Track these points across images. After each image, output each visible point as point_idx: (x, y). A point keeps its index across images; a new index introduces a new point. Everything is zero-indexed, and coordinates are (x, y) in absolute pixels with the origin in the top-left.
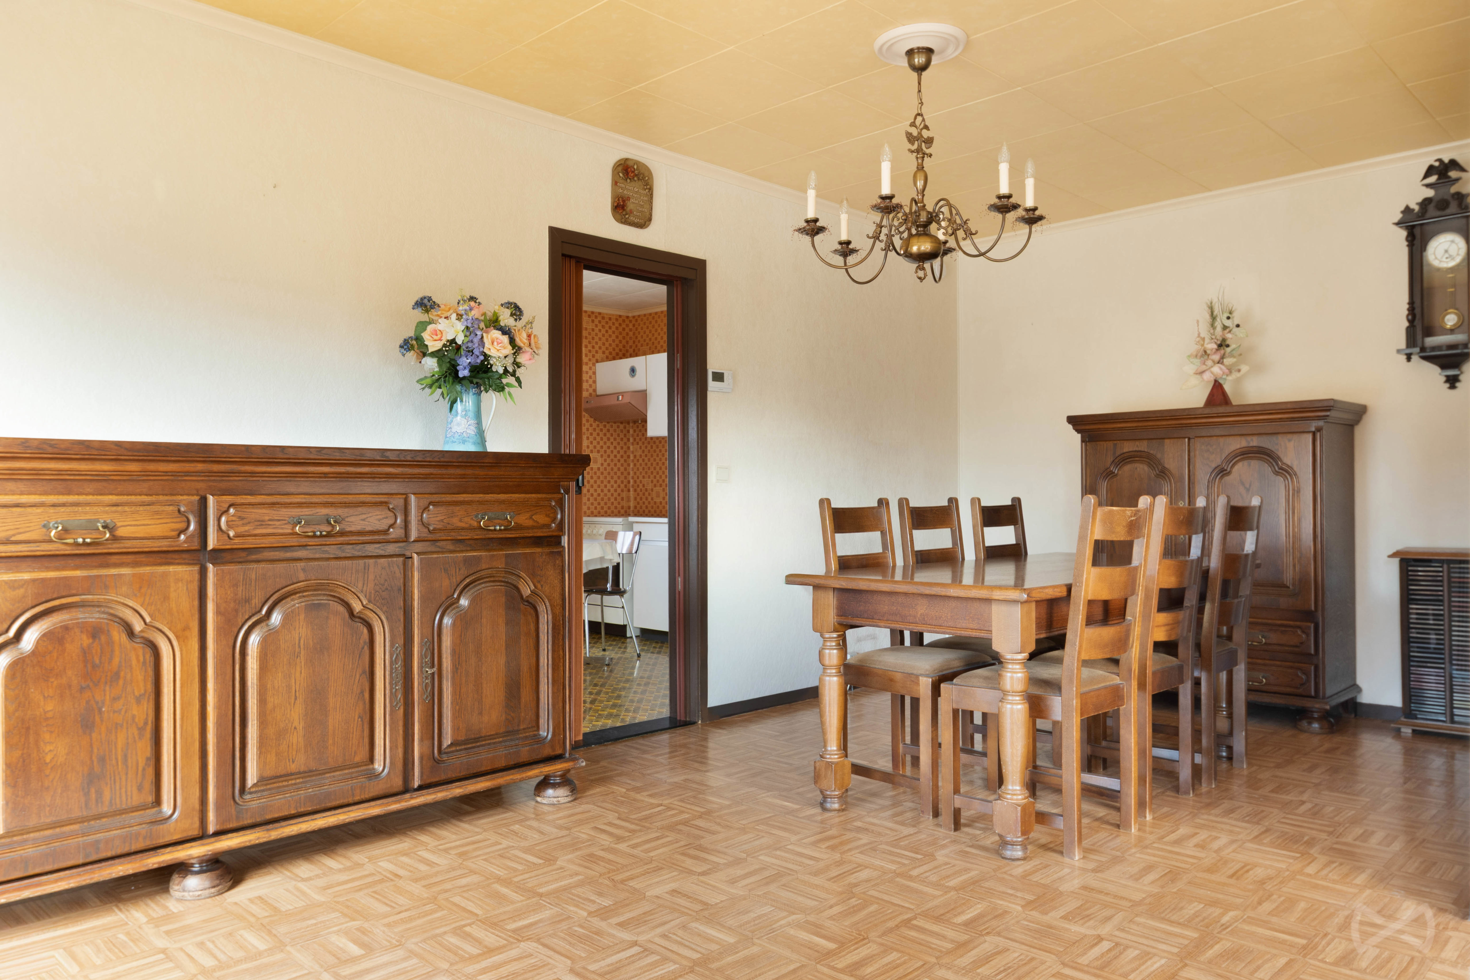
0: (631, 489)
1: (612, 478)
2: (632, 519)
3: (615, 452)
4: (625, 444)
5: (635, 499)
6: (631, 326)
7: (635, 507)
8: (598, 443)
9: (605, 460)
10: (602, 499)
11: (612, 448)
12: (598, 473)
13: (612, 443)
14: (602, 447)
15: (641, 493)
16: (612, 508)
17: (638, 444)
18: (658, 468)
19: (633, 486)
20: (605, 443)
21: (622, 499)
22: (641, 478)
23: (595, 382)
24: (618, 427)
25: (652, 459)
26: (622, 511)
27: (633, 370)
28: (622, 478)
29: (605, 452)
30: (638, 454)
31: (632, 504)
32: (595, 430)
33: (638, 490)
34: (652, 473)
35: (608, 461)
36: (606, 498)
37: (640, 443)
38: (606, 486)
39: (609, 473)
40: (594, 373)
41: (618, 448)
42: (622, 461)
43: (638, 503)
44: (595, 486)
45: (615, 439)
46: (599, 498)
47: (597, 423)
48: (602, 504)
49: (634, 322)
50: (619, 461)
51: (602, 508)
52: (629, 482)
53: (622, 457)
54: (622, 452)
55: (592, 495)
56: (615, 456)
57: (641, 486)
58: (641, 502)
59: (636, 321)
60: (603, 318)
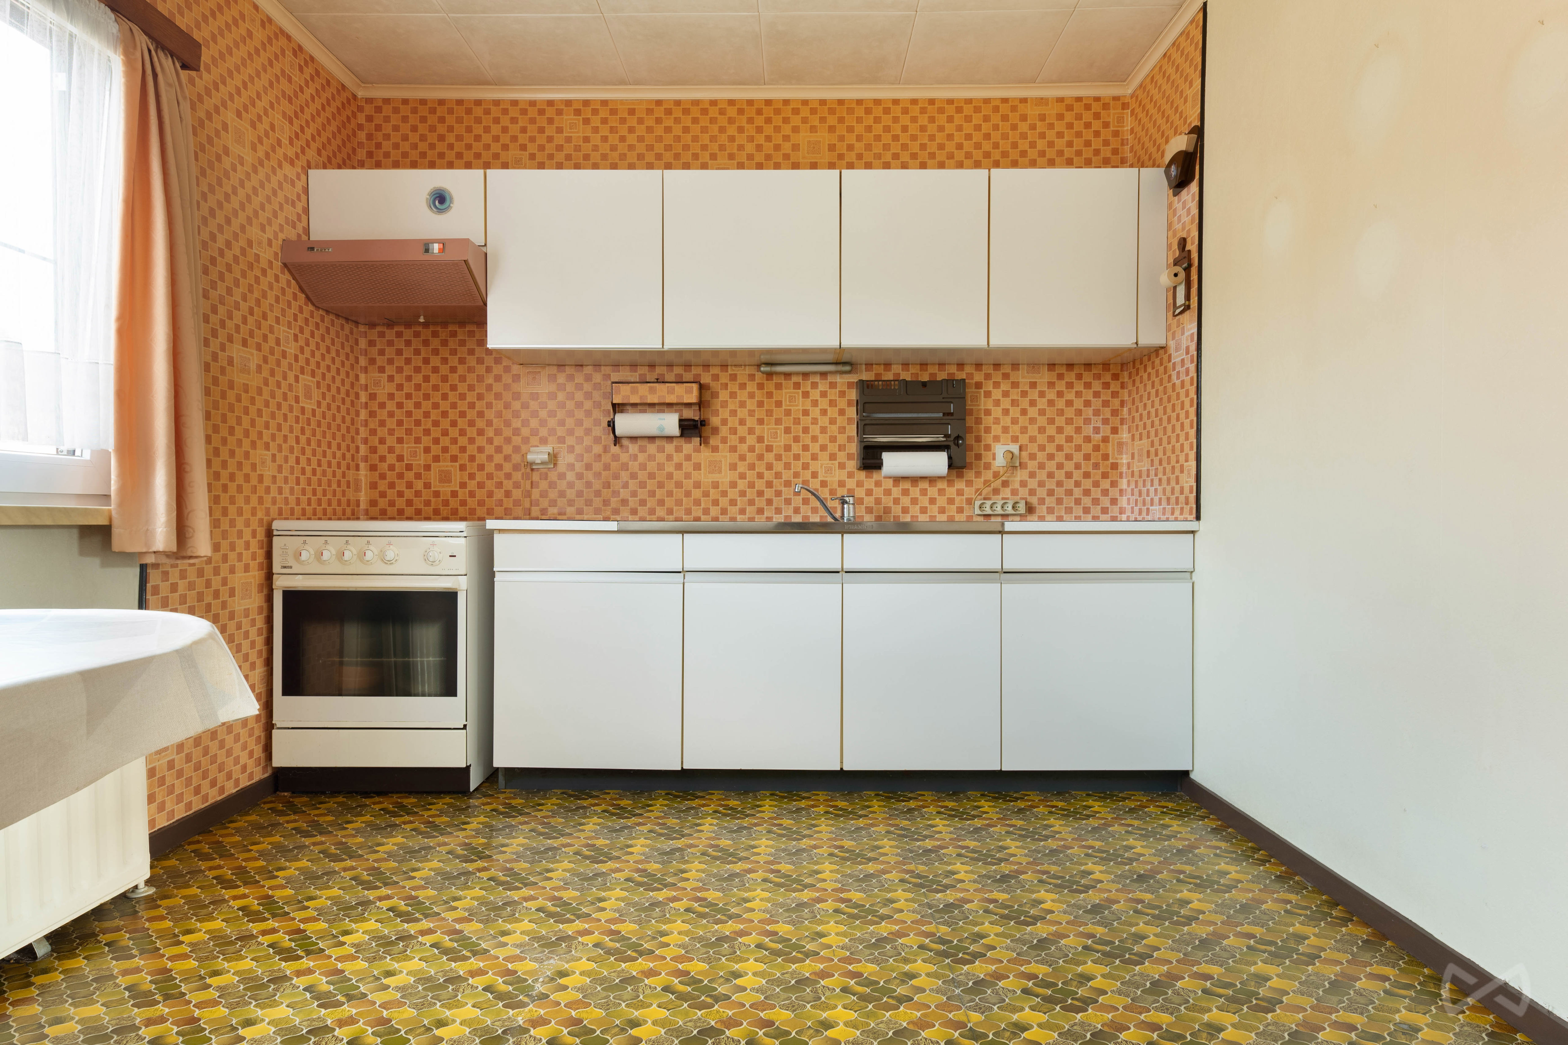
0: (362, 465)
3: (340, 382)
4: (353, 367)
5: (373, 486)
7: (373, 503)
8: (313, 354)
9: (324, 396)
10: (320, 483)
12: (313, 423)
13: (334, 361)
14: (318, 365)
15: (392, 474)
17: (382, 370)
18: (445, 423)
19: (366, 460)
20: (323, 357)
21: (348, 485)
22: (391, 441)
23: (305, 214)
25: (427, 404)
26: (349, 511)
27: (440, 199)
29: (324, 376)
30: (382, 393)
31: (363, 497)
32: (307, 321)
33: (384, 466)
34: (427, 432)
35: (328, 397)
40: (305, 192)
41: (345, 374)
42: (348, 401)
43: (383, 495)
50: (344, 401)
52: (357, 449)
53: (348, 393)
54: (350, 385)
55: (303, 471)
56: (341, 391)
57: (391, 459)
58: (391, 493)
59: (378, 110)
60: (317, 73)
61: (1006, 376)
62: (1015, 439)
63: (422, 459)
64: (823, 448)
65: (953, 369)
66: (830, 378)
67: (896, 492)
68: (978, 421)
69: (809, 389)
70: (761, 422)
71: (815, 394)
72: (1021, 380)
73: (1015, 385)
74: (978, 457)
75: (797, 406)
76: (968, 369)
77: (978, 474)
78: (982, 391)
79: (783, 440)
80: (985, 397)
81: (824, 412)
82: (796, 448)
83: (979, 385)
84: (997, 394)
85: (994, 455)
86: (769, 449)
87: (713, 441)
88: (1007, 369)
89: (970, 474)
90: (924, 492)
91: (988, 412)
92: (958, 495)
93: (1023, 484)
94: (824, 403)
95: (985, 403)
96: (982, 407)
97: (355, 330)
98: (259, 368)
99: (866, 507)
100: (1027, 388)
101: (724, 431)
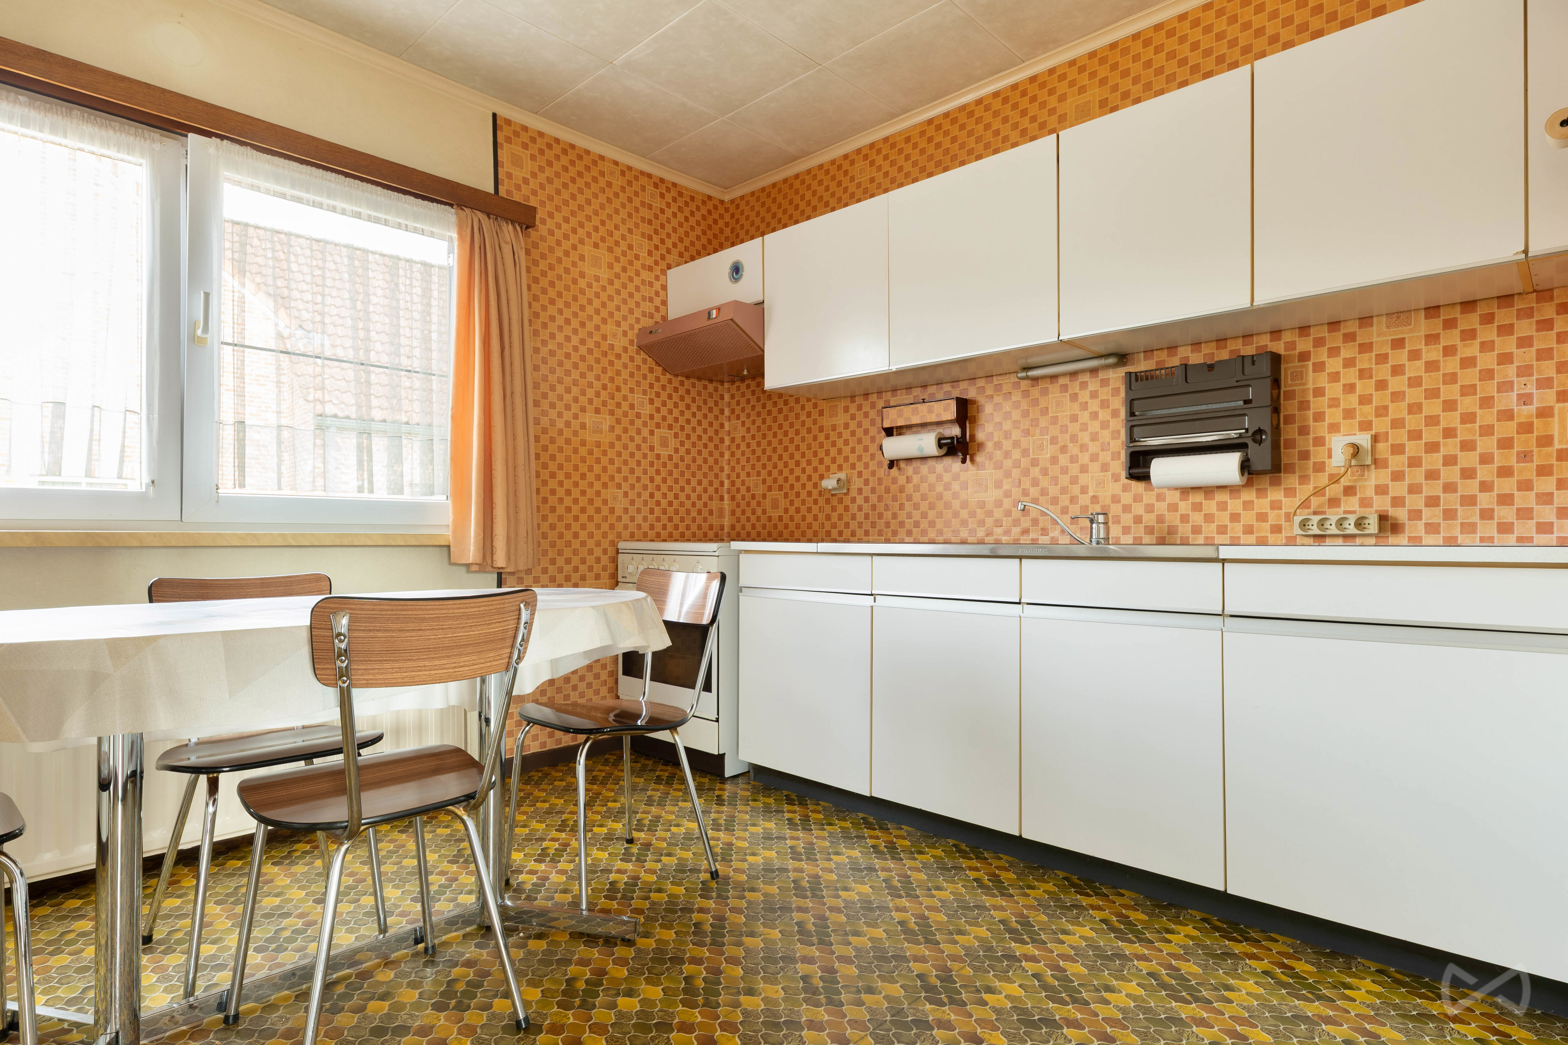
0: (726, 496)
1: (694, 475)
2: (736, 545)
3: (699, 431)
4: (716, 417)
5: (733, 513)
6: (727, 218)
7: (733, 527)
8: (670, 412)
9: (682, 444)
10: (677, 512)
11: (694, 422)
12: (670, 466)
13: (694, 415)
14: (676, 420)
15: (743, 504)
16: (694, 528)
17: (738, 417)
18: (775, 458)
19: (729, 492)
20: (682, 413)
21: (711, 513)
22: (743, 476)
23: (664, 303)
24: (705, 387)
25: (764, 443)
26: (711, 534)
27: (736, 270)
28: (711, 476)
29: (682, 428)
30: (738, 436)
31: (726, 522)
32: (664, 387)
33: (739, 496)
34: (764, 466)
35: (688, 444)
36: (682, 510)
37: (743, 417)
38: (682, 489)
39: (688, 467)
40: (664, 288)
41: (705, 424)
42: (711, 446)
43: (738, 520)
44: (664, 489)
45: (699, 408)
46: (670, 510)
47: (668, 376)
48: (676, 520)
49: (732, 209)
50: (705, 446)
51: (676, 527)
52: (722, 484)
53: (711, 439)
54: (711, 432)
55: (658, 503)
56: (700, 438)
57: (743, 490)
58: (743, 519)
59: (738, 207)
60: (681, 194)
61: (1350, 337)
62: (1365, 426)
63: (760, 490)
64: (1094, 458)
65: (1265, 341)
66: (1102, 375)
67: (1184, 507)
68: (1304, 406)
69: (1077, 390)
70: (1027, 433)
71: (1084, 396)
72: (1375, 339)
73: (1365, 348)
74: (1305, 455)
75: (1064, 411)
76: (1287, 337)
77: (1304, 479)
78: (1310, 364)
79: (1050, 450)
80: (1314, 371)
81: (1094, 416)
82: (1063, 460)
83: (1304, 357)
84: (1334, 365)
85: (1330, 451)
86: (1035, 463)
87: (979, 458)
88: (1352, 327)
89: (1291, 480)
90: (1223, 506)
91: (1319, 392)
92: (1272, 508)
93: (1381, 490)
94: (1094, 405)
95: (1312, 380)
96: (1310, 386)
97: (720, 387)
98: (612, 429)
99: (1146, 527)
100: (1387, 349)
101: (989, 446)
